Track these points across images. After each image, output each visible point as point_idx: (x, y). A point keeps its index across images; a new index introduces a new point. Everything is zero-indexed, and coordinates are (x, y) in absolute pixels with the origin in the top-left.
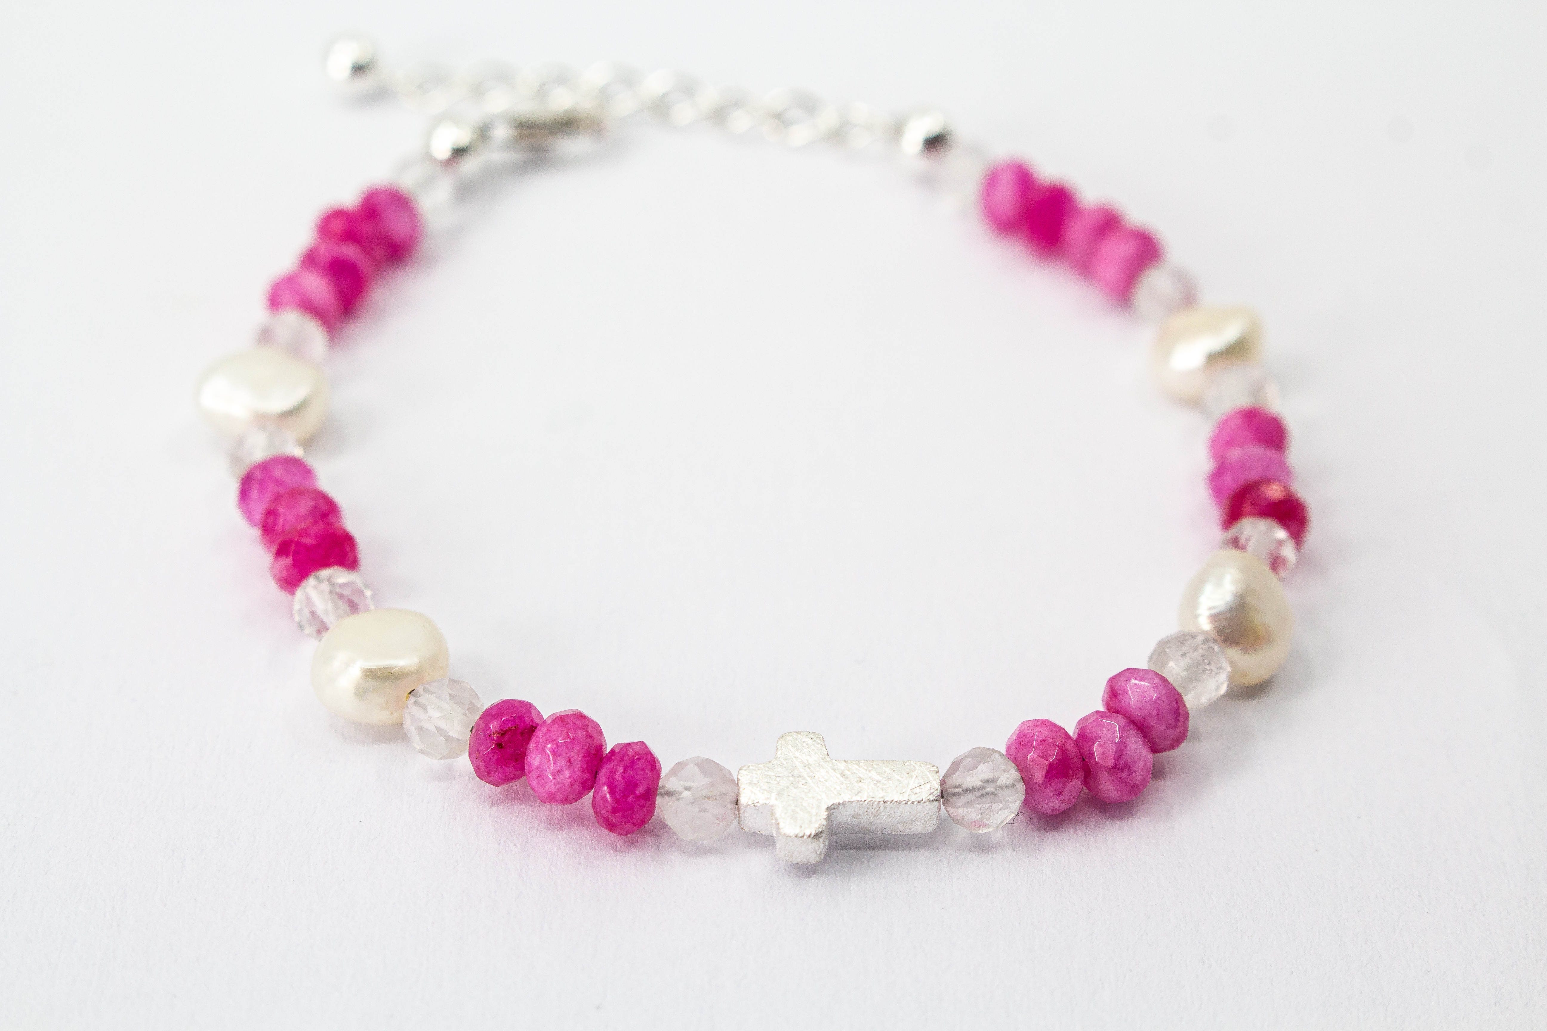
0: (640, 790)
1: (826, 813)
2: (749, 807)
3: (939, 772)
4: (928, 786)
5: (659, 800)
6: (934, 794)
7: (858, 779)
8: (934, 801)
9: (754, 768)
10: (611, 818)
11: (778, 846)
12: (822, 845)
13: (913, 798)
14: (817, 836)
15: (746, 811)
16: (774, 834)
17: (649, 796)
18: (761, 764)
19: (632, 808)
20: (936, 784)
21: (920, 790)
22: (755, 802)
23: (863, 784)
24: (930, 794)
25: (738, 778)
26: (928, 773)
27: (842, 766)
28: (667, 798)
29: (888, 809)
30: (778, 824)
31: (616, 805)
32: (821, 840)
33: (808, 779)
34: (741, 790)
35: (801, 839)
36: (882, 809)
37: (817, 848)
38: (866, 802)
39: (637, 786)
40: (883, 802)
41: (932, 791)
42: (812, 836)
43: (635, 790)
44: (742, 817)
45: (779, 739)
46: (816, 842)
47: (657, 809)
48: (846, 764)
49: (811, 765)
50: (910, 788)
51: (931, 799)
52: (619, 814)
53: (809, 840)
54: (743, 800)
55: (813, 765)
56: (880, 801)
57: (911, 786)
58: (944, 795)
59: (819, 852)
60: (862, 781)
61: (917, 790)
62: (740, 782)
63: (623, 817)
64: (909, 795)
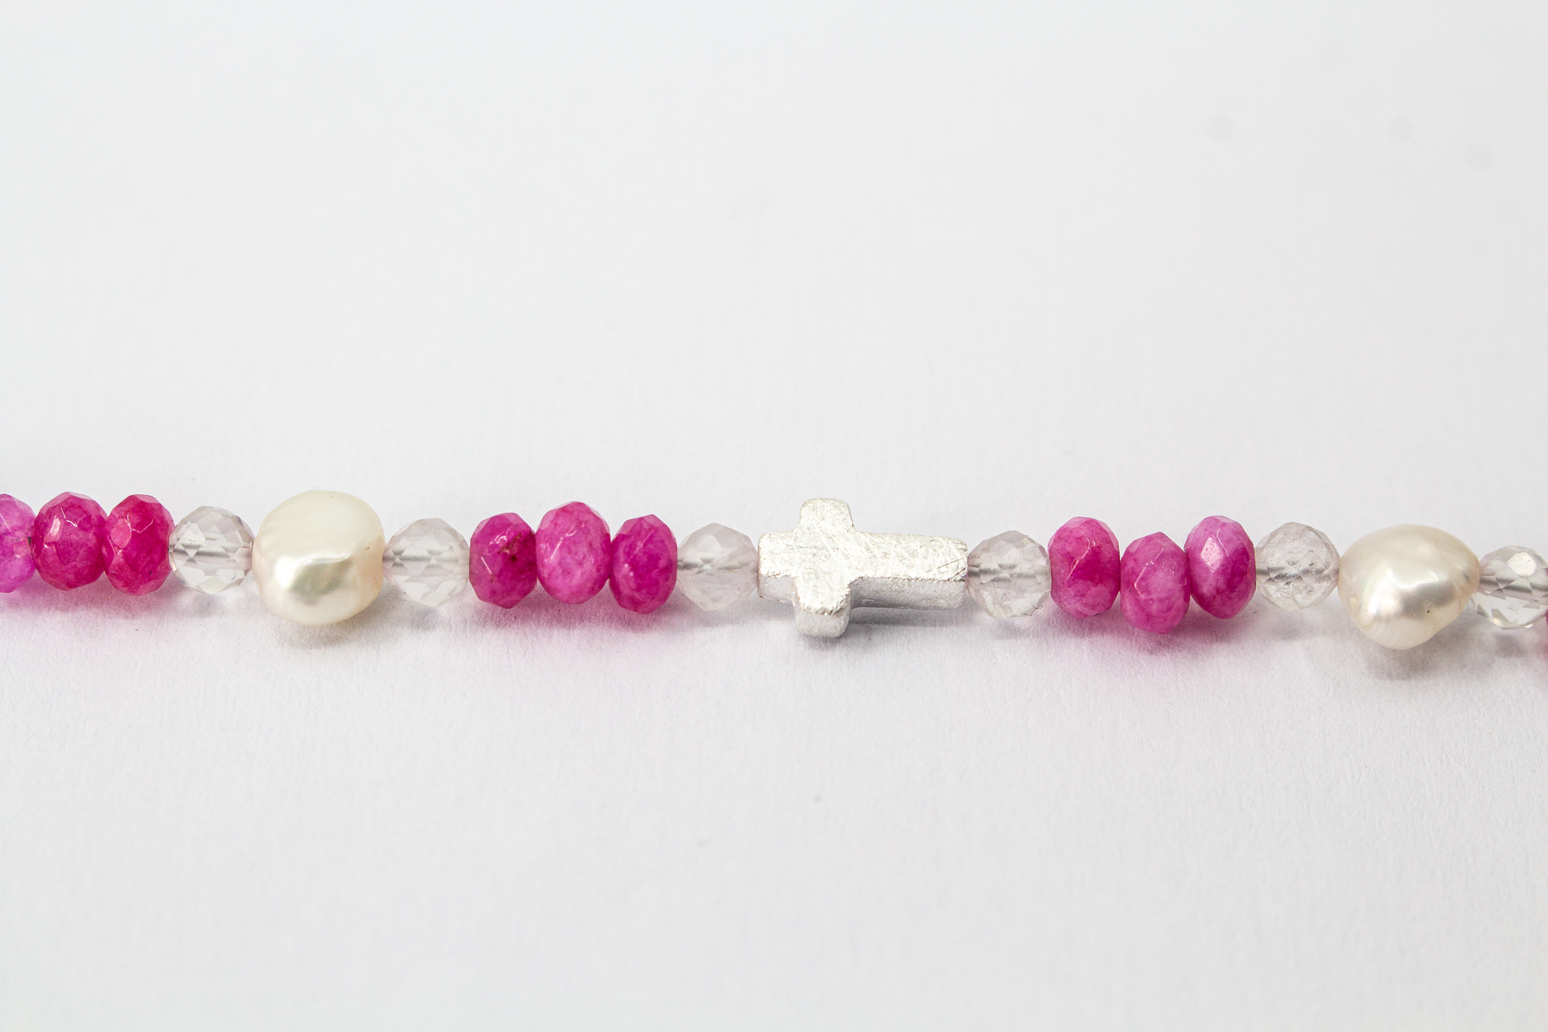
0: (662, 563)
1: (849, 590)
2: (769, 579)
3: (966, 550)
4: (954, 565)
5: (680, 574)
6: (961, 574)
7: (883, 554)
8: (961, 580)
9: (775, 536)
10: (637, 595)
11: (798, 618)
12: (842, 622)
13: (938, 577)
14: (839, 612)
15: (766, 582)
16: (794, 604)
17: (670, 569)
18: (783, 532)
19: (657, 583)
20: (963, 564)
21: (947, 569)
22: (775, 574)
23: (888, 560)
24: (957, 574)
25: (759, 546)
26: (955, 551)
27: (867, 538)
28: (686, 571)
29: (913, 586)
30: (799, 598)
31: (640, 582)
32: (842, 617)
33: (831, 551)
34: (762, 559)
35: (822, 615)
36: (906, 586)
37: (837, 624)
38: (891, 579)
39: (660, 559)
40: (907, 581)
41: (959, 571)
42: (834, 612)
43: (658, 563)
44: (761, 586)
45: (803, 505)
46: (837, 619)
47: (677, 583)
48: (871, 537)
49: (835, 536)
50: (937, 567)
51: (958, 579)
52: (644, 591)
53: (830, 617)
54: (763, 571)
55: (837, 536)
56: (904, 579)
57: (938, 565)
58: (972, 574)
59: (839, 629)
60: (887, 556)
61: (944, 569)
62: (761, 551)
63: (648, 593)
64: (935, 574)
